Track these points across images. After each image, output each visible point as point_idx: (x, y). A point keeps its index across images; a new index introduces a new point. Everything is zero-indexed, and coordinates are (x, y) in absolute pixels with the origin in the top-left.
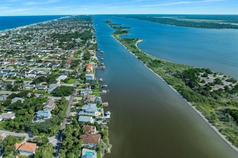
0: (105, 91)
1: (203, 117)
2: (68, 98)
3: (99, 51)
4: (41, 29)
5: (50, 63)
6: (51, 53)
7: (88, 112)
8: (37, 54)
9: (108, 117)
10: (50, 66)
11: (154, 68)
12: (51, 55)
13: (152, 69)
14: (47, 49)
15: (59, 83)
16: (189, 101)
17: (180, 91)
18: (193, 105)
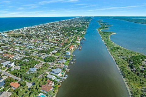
0: (72, 63)
1: (129, 91)
2: (50, 63)
3: (84, 38)
4: (59, 24)
5: (52, 43)
6: (57, 37)
7: (54, 73)
8: (50, 37)
9: (65, 78)
10: (52, 45)
11: (112, 52)
12: (56, 39)
13: (111, 53)
14: (56, 35)
15: (51, 54)
16: (124, 78)
17: (122, 70)
18: (126, 81)
